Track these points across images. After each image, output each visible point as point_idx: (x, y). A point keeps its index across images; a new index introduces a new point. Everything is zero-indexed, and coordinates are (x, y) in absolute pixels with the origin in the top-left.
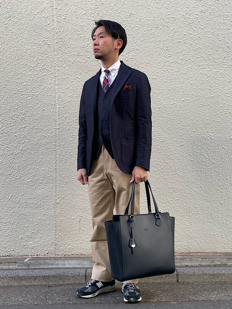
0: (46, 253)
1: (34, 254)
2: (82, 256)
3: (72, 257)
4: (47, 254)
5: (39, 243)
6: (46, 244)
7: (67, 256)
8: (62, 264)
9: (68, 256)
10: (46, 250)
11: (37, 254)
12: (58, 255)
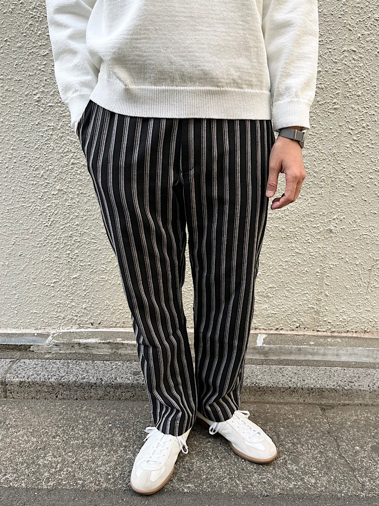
0: (295, 326)
1: (270, 328)
2: (367, 336)
3: (346, 337)
4: (297, 327)
5: (283, 308)
6: (297, 310)
7: (336, 334)
8: (333, 355)
9: (340, 335)
10: (296, 320)
11: (277, 327)
12: (318, 331)
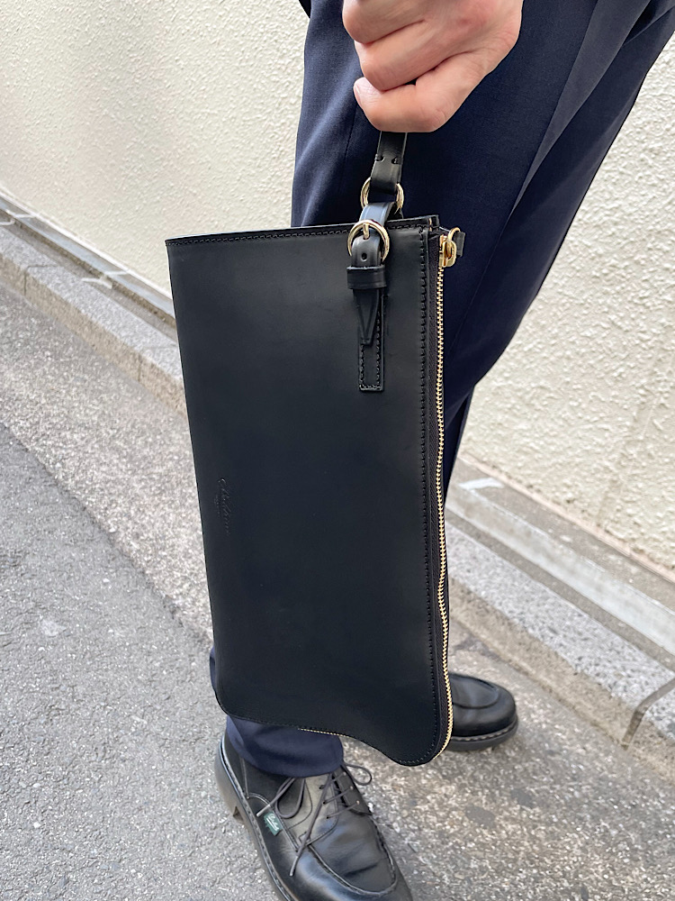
0: (565, 497)
1: (520, 478)
4: (568, 502)
9: (652, 565)
10: (569, 483)
11: (532, 482)
12: (608, 532)
